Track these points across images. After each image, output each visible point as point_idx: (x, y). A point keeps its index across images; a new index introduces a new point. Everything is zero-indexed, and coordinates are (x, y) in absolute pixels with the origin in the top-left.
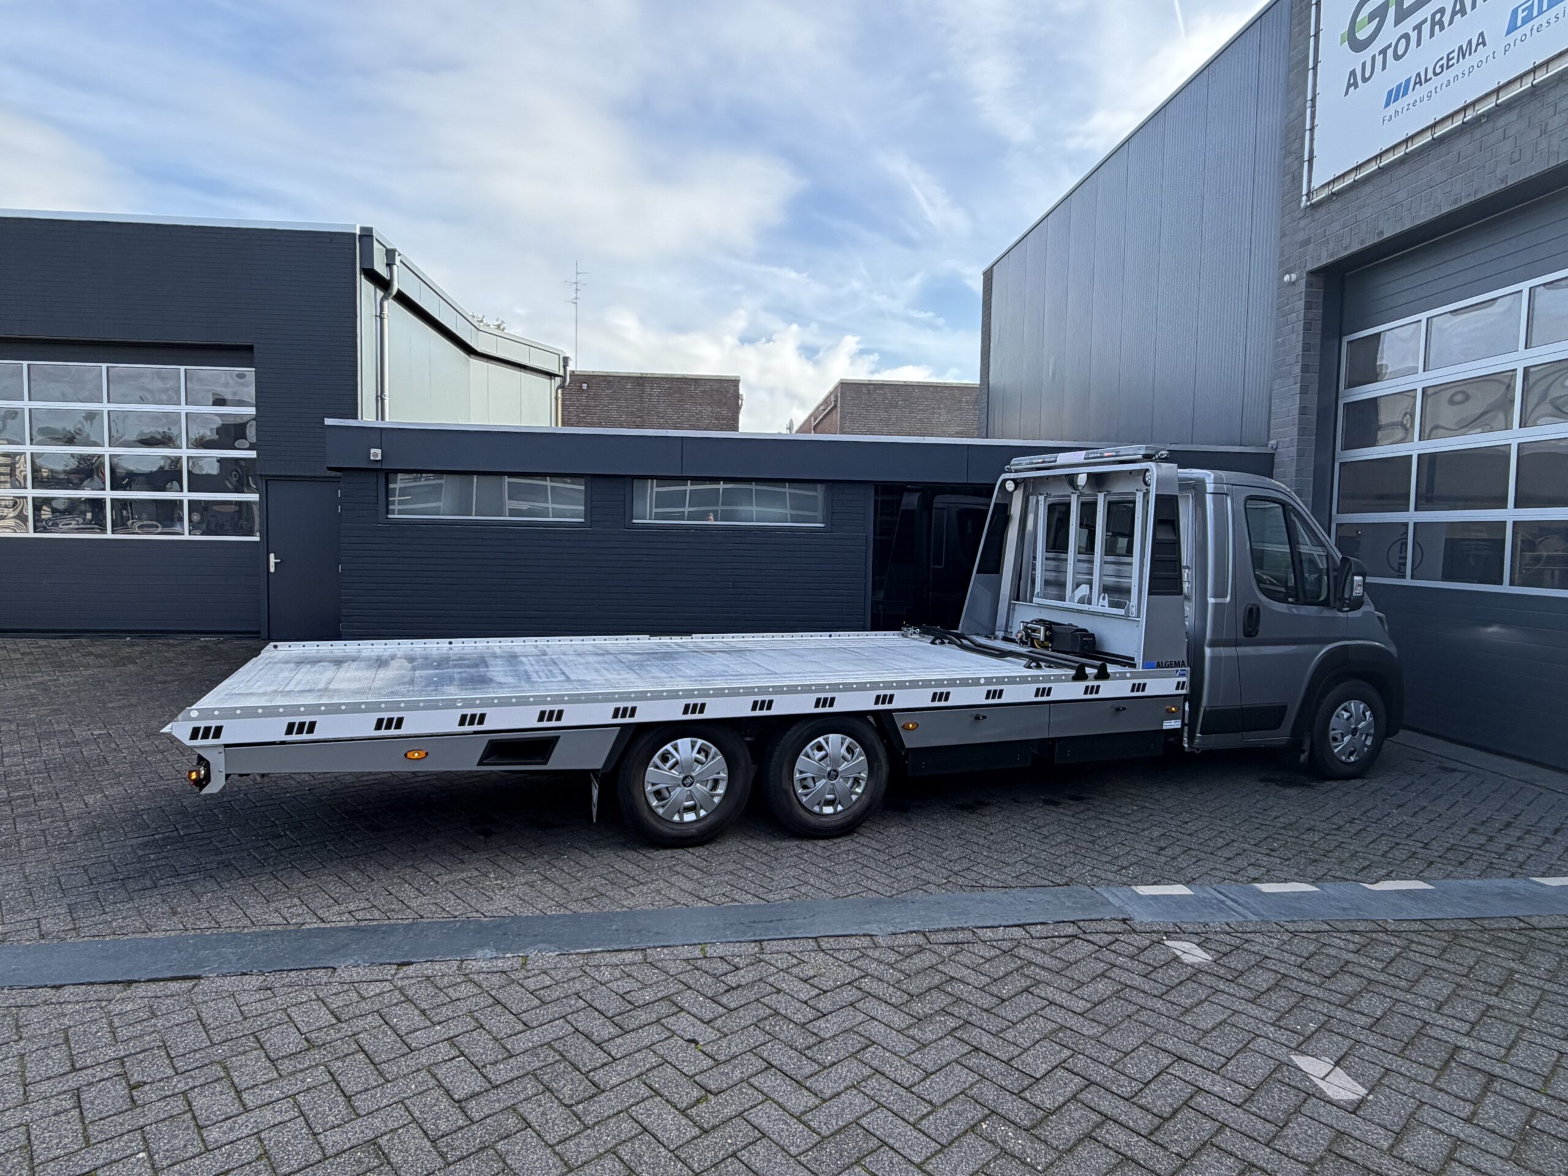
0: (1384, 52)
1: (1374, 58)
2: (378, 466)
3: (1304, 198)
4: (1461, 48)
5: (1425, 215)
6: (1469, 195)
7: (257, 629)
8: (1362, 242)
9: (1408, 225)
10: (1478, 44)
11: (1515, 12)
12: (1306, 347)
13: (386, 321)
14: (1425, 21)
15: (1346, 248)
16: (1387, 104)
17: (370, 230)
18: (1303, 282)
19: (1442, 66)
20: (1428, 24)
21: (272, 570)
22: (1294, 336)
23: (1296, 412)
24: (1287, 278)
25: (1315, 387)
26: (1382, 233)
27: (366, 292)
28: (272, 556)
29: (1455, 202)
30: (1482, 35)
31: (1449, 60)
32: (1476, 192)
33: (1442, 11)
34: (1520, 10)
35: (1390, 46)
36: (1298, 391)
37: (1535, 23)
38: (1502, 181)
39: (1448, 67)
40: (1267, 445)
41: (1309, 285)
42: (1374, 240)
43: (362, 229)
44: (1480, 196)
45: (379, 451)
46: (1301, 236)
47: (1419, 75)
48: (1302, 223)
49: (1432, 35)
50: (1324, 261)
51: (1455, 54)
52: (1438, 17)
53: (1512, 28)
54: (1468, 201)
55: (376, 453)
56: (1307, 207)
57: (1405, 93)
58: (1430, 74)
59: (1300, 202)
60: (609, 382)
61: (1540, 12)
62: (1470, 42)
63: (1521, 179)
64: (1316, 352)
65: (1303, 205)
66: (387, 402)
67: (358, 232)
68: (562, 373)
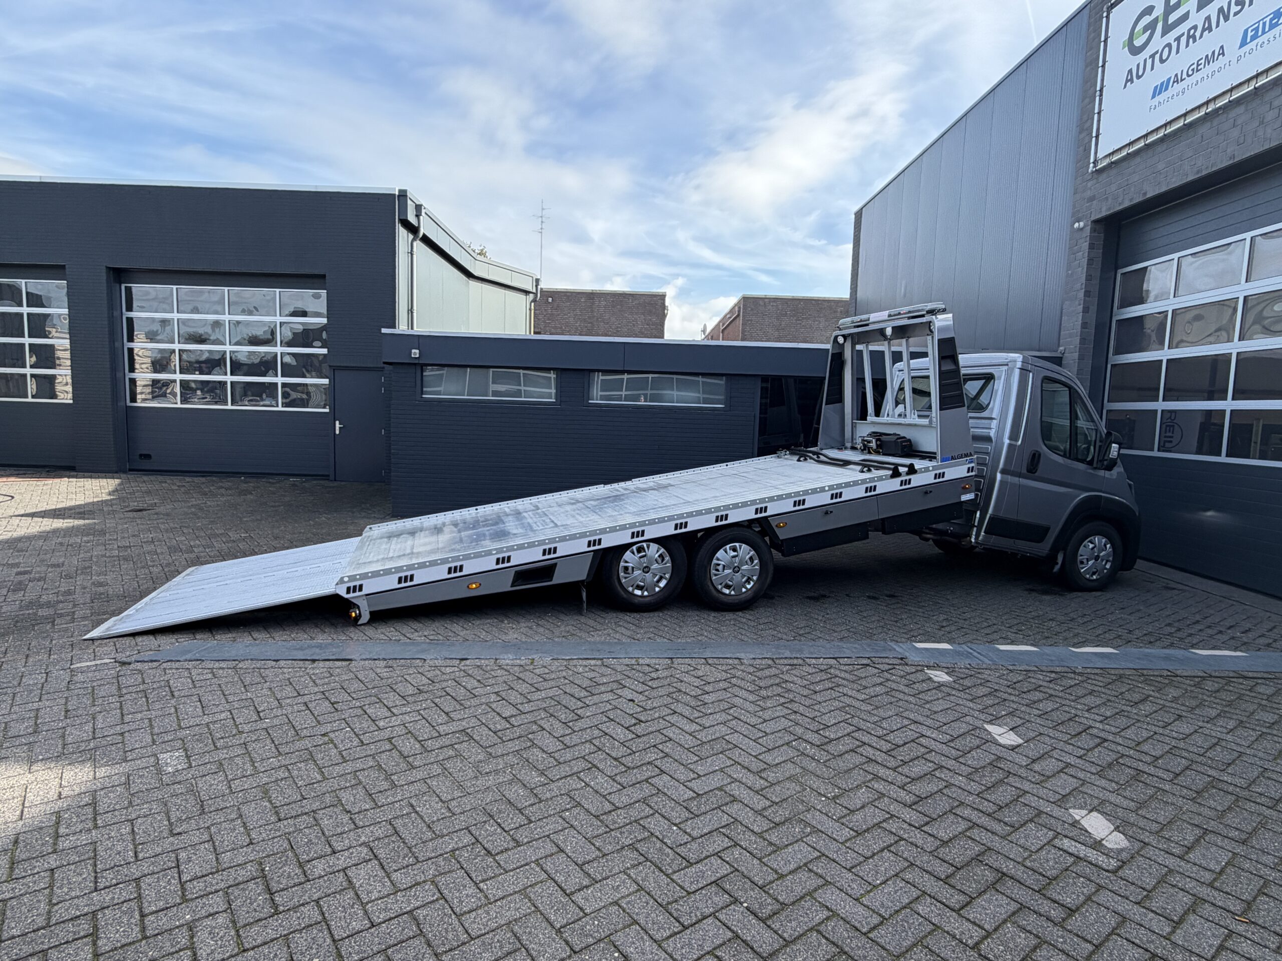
0: (1152, 56)
1: (1145, 61)
2: (417, 362)
3: (1092, 165)
4: (1207, 56)
5: (1176, 182)
6: (1208, 168)
7: (327, 473)
8: (1131, 200)
9: (1164, 189)
10: (1219, 55)
11: (1246, 31)
12: (1089, 278)
13: (415, 256)
14: (1183, 34)
16: (1153, 97)
17: (405, 191)
18: (1088, 228)
19: (1193, 70)
20: (1185, 37)
21: (337, 432)
22: (1080, 269)
23: (1079, 327)
24: (1076, 225)
25: (1094, 309)
26: (1145, 194)
27: (403, 236)
28: (337, 422)
29: (1198, 172)
30: (1222, 47)
31: (1198, 65)
32: (1212, 166)
33: (1195, 27)
34: (1250, 30)
35: (1157, 52)
36: (1081, 311)
37: (1259, 40)
38: (1231, 158)
39: (1198, 71)
40: (1058, 351)
41: (1093, 230)
42: (1138, 199)
43: (400, 191)
44: (1215, 169)
45: (417, 351)
46: (1089, 194)
47: (1176, 75)
48: (1090, 184)
49: (1187, 46)
50: (1104, 213)
51: (1203, 61)
52: (1192, 32)
53: (1243, 43)
54: (1207, 173)
55: (415, 353)
56: (1093, 172)
57: (1166, 89)
58: (1185, 76)
59: (1088, 168)
60: (568, 297)
61: (1264, 33)
62: (1214, 52)
63: (1243, 157)
64: (1096, 282)
65: (1090, 171)
66: (415, 314)
67: (397, 193)
68: (534, 291)
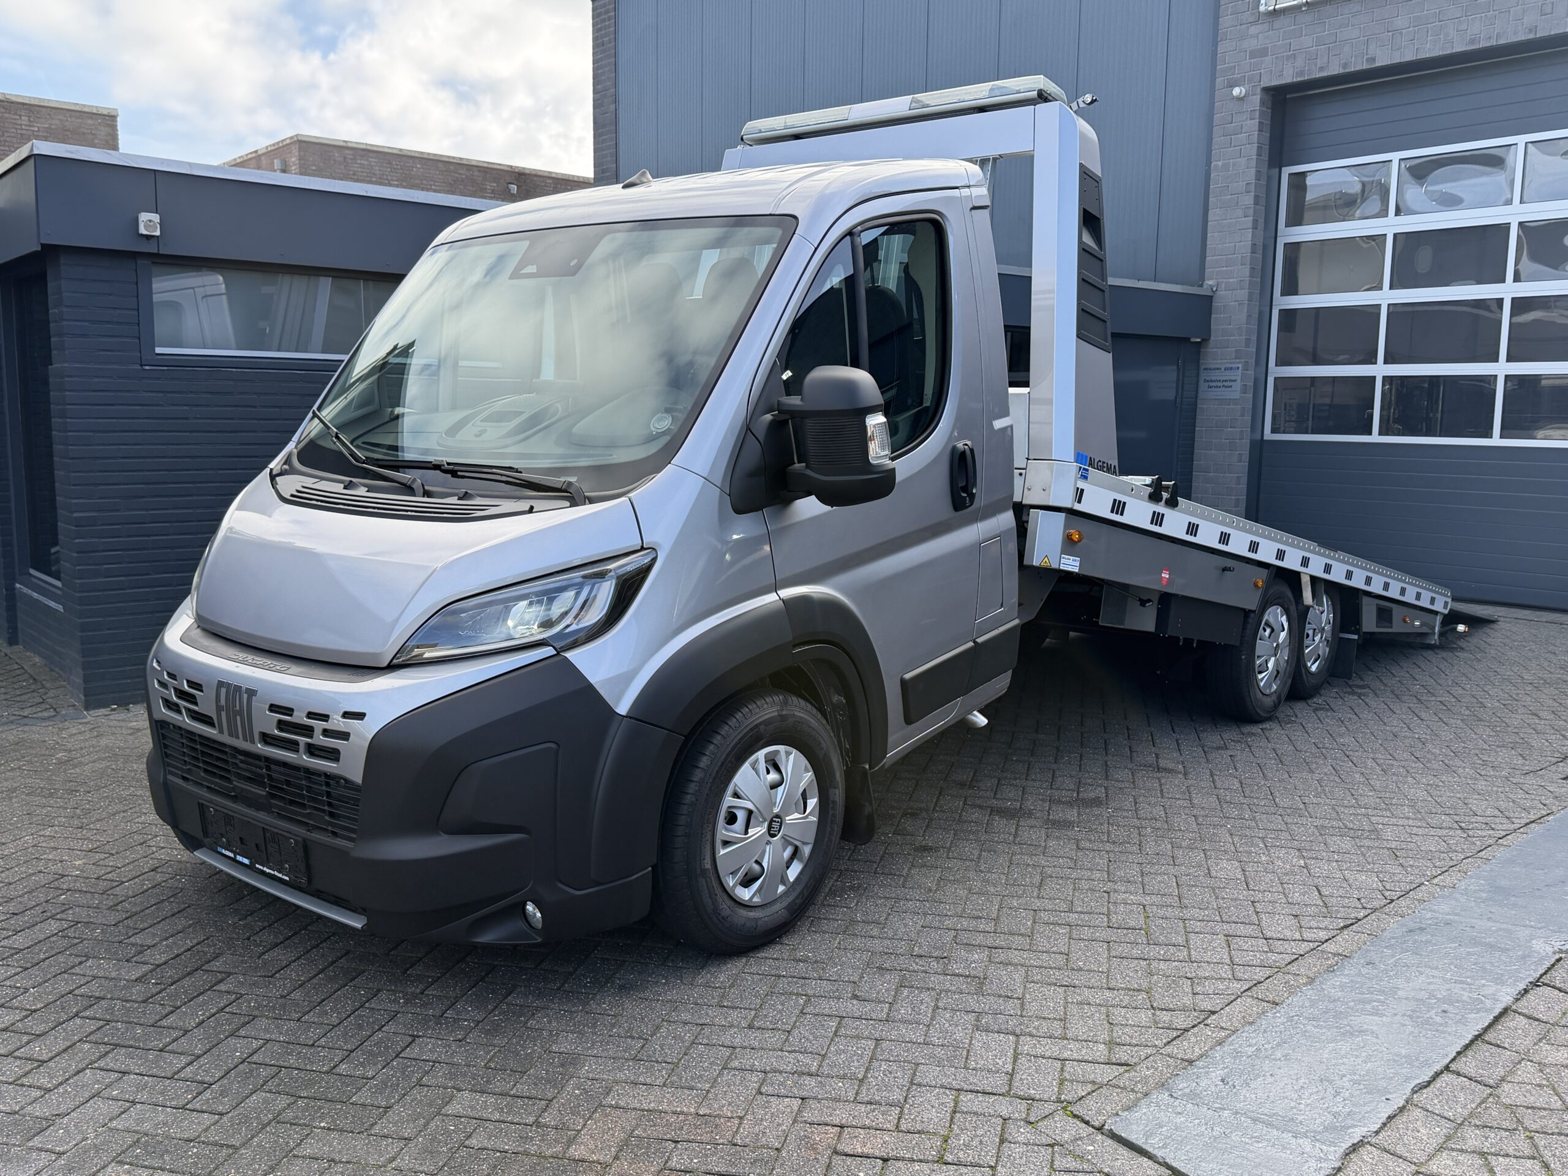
2: (152, 248)
5: (1431, 49)
6: (1490, 38)
8: (1345, 65)
9: (1408, 57)
12: (1258, 178)
15: (1321, 69)
18: (1257, 99)
22: (1243, 161)
24: (1236, 91)
25: (1261, 221)
26: (1373, 60)
29: (1472, 41)
32: (1498, 37)
36: (1250, 225)
38: (1530, 31)
40: (1201, 286)
41: (1266, 104)
42: (1363, 65)
44: (1502, 41)
46: (1252, 44)
48: (1253, 30)
50: (1289, 79)
54: (1488, 45)
55: (149, 222)
56: (1267, 12)
59: (1253, 3)
63: (1552, 33)
65: (1262, 8)
